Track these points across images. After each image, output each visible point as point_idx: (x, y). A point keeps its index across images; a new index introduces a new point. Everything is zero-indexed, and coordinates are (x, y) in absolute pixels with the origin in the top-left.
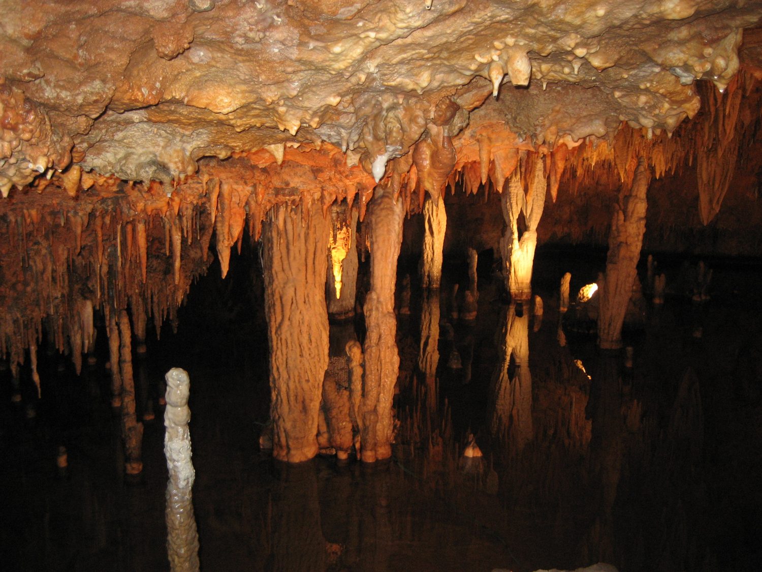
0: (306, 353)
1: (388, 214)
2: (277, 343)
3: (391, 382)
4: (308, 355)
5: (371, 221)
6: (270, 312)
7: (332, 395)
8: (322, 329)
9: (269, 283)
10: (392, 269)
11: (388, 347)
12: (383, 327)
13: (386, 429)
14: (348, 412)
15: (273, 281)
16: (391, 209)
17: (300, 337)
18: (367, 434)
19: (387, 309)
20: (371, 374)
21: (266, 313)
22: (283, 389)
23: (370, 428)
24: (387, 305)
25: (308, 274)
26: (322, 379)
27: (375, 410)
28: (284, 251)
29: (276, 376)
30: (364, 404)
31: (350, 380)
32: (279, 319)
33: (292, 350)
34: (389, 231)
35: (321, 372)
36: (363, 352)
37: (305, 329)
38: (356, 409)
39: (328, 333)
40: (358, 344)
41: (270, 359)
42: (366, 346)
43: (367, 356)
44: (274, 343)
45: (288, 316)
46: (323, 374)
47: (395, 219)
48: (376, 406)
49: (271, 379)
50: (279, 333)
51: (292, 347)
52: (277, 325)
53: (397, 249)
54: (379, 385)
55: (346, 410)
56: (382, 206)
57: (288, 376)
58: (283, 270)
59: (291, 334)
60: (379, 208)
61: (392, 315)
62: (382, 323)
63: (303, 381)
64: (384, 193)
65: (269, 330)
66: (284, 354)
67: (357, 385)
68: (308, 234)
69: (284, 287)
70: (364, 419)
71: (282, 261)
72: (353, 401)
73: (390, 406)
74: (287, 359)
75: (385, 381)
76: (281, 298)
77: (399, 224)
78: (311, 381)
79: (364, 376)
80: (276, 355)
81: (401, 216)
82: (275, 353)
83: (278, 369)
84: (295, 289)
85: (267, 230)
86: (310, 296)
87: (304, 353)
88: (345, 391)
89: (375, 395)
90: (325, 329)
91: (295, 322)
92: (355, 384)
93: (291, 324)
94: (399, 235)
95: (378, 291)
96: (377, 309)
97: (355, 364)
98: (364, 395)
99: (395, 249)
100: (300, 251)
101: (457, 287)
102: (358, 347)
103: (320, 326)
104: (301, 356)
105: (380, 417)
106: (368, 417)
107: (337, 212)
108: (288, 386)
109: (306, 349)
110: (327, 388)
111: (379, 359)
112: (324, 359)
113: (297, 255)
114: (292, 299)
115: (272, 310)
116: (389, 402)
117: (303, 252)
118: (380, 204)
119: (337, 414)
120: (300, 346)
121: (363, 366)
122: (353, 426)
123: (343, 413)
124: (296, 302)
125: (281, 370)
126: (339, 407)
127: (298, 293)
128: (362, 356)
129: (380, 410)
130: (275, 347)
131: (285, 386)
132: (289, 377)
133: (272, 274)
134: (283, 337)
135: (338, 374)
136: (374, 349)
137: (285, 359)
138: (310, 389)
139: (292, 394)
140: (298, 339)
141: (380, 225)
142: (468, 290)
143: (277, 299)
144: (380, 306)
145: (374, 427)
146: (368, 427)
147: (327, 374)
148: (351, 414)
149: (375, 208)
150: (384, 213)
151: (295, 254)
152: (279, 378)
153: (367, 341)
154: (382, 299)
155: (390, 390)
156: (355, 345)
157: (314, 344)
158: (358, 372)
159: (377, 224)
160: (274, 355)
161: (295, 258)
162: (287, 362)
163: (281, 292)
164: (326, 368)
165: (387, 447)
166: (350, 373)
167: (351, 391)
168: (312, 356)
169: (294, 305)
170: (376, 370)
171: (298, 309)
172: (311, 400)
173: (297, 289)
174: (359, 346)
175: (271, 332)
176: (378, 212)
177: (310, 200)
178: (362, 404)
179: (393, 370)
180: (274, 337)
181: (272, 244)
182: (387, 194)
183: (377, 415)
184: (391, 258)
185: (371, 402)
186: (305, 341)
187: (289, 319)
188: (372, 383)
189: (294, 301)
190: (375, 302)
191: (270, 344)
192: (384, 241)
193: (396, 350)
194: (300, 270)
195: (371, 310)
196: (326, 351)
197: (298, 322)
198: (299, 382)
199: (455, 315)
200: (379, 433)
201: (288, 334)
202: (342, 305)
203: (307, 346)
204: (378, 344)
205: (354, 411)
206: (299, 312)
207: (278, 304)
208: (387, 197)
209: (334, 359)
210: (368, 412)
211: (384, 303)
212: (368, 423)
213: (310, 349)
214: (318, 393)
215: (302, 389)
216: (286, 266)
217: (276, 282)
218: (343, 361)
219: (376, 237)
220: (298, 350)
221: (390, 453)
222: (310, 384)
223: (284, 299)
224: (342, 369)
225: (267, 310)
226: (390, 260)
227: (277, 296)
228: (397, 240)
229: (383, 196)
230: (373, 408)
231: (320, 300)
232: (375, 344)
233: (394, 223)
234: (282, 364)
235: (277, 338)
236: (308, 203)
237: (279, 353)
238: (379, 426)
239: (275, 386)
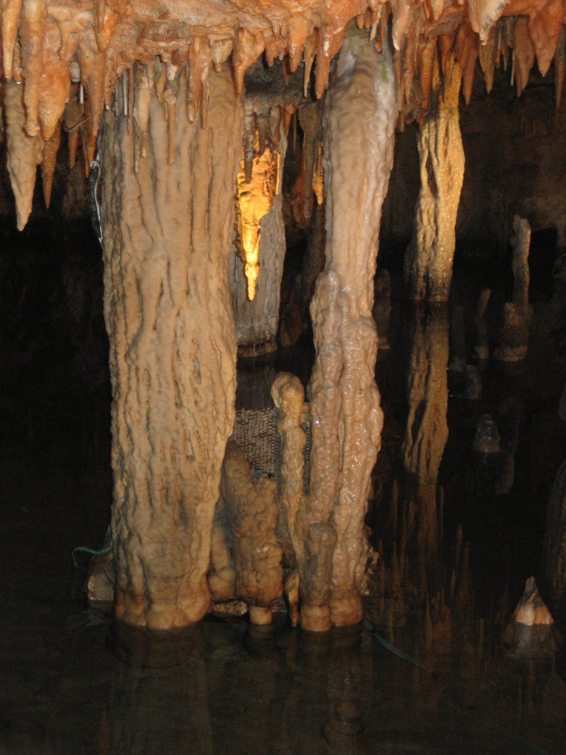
0: (188, 400)
1: (366, 108)
2: (129, 379)
3: (366, 463)
4: (192, 404)
5: (329, 125)
6: (114, 313)
7: (242, 489)
8: (223, 349)
9: (114, 250)
10: (370, 223)
11: (361, 390)
12: (350, 347)
13: (352, 564)
14: (273, 525)
15: (122, 246)
16: (371, 98)
17: (176, 363)
18: (314, 572)
19: (359, 308)
20: (325, 444)
21: (107, 317)
22: (140, 473)
23: (321, 560)
24: (358, 300)
25: (196, 232)
26: (221, 455)
27: (329, 523)
28: (147, 183)
29: (126, 448)
30: (309, 509)
31: (279, 458)
32: (133, 328)
33: (159, 392)
34: (365, 143)
35: (218, 440)
36: (307, 400)
37: (186, 348)
38: (291, 520)
39: (235, 360)
40: (296, 381)
41: (113, 413)
42: (314, 386)
43: (316, 407)
44: (123, 379)
45: (152, 322)
46: (222, 445)
47: (378, 118)
48: (332, 514)
49: (115, 455)
50: (133, 356)
51: (160, 384)
52: (130, 341)
53: (382, 184)
54: (341, 471)
55: (270, 521)
56: (352, 91)
57: (149, 448)
58: (144, 223)
59: (158, 359)
60: (345, 97)
61: (370, 323)
62: (348, 337)
63: (181, 457)
64: (357, 63)
65: (112, 352)
66: (144, 399)
67: (294, 468)
68: (198, 147)
69: (145, 259)
70: (307, 538)
71: (141, 205)
72: (286, 502)
73: (361, 514)
74: (148, 411)
75: (353, 462)
76: (138, 283)
77: (387, 129)
78: (198, 459)
79: (308, 451)
80: (126, 401)
81: (391, 112)
82: (123, 399)
83: (129, 432)
84: (169, 264)
85: (112, 139)
86: (198, 278)
87: (184, 398)
88: (268, 482)
89: (331, 490)
90: (228, 348)
91: (168, 333)
92: (291, 466)
93: (159, 338)
94: (386, 153)
95: (342, 270)
96: (339, 307)
97: (290, 424)
98: (308, 488)
99: (378, 182)
100: (178, 184)
101: (486, 295)
102: (297, 389)
103: (220, 343)
104: (179, 405)
105: (340, 538)
106: (315, 533)
107: (254, 115)
108: (150, 467)
109: (189, 390)
110: (230, 473)
111: (341, 415)
112: (226, 413)
113: (173, 191)
114: (162, 285)
115: (120, 309)
116: (361, 505)
117: (186, 187)
118: (347, 88)
119: (251, 529)
120: (176, 384)
121: (307, 429)
122: (283, 555)
123: (264, 527)
124: (171, 291)
125: (135, 434)
126: (257, 513)
127: (174, 273)
128: (306, 408)
129: (341, 520)
130: (124, 388)
131: (144, 467)
132: (153, 449)
133: (120, 232)
134: (142, 364)
135: (254, 445)
136: (331, 392)
137: (144, 412)
138: (196, 476)
139: (157, 485)
140: (173, 369)
141: (347, 132)
142: (510, 299)
143: (130, 284)
144: (345, 303)
145: (329, 557)
146: (316, 557)
147: (232, 446)
148: (279, 530)
149: (339, 95)
150: (356, 106)
151: (168, 190)
152: (132, 451)
153: (317, 376)
154: (347, 288)
155: (363, 479)
156: (291, 384)
157: (205, 381)
158: (295, 440)
159: (340, 129)
160: (121, 403)
161: (168, 197)
162: (148, 418)
163: (139, 270)
164: (229, 432)
165: (353, 601)
166: (279, 444)
167: (281, 482)
168: (202, 405)
169: (166, 297)
170: (334, 437)
171: (174, 305)
172: (199, 499)
173: (173, 263)
174: (300, 386)
175: (116, 353)
176: (343, 103)
177: (206, 64)
178: (304, 508)
179: (370, 438)
180: (123, 365)
181: (121, 168)
182: (363, 67)
183: (335, 533)
184: (369, 201)
185: (321, 503)
186: (186, 374)
187: (155, 328)
188: (324, 464)
189: (166, 290)
190: (335, 293)
191: (114, 381)
192: (354, 165)
193: (376, 396)
194: (178, 223)
195: (326, 311)
196: (231, 397)
197: (172, 334)
198: (173, 459)
199: (483, 353)
200: (337, 571)
201: (152, 358)
202: (252, 328)
203: (192, 384)
204: (338, 383)
205: (286, 523)
206: (175, 312)
207: (131, 293)
208: (365, 72)
209: (246, 414)
210: (315, 525)
211: (353, 297)
212: (315, 548)
213: (196, 391)
214: (213, 483)
215: (180, 474)
216: (150, 217)
217: (128, 249)
218: (264, 417)
219: (339, 157)
220: (172, 393)
221: (360, 613)
222: (195, 464)
223: (144, 286)
224: (261, 436)
225: (107, 309)
226: (366, 205)
227: (130, 279)
228: (382, 164)
229: (355, 71)
230: (327, 516)
231: (219, 290)
232: (334, 381)
233: (376, 128)
234: (139, 422)
235: (129, 366)
236: (202, 70)
237: (132, 397)
238: (338, 555)
239: (123, 470)
